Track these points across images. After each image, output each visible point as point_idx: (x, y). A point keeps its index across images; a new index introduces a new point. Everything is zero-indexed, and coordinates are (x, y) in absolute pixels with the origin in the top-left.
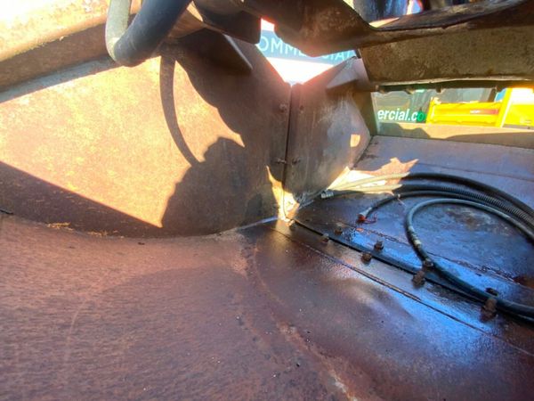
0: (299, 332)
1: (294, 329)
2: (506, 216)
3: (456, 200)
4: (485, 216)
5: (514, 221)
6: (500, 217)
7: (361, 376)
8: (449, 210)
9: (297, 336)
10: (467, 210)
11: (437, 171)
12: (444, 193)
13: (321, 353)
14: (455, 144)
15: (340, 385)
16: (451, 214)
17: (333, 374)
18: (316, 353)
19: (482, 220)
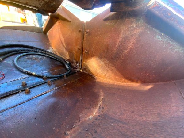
0: (69, 130)
1: (68, 132)
2: (42, 54)
3: (26, 53)
4: (37, 56)
5: (45, 55)
6: (41, 55)
7: (86, 111)
8: (26, 58)
9: (72, 131)
10: (31, 56)
11: (7, 43)
12: (19, 52)
13: (79, 122)
14: (6, 30)
15: (90, 117)
16: (29, 59)
17: (87, 119)
18: (79, 123)
19: (38, 58)
